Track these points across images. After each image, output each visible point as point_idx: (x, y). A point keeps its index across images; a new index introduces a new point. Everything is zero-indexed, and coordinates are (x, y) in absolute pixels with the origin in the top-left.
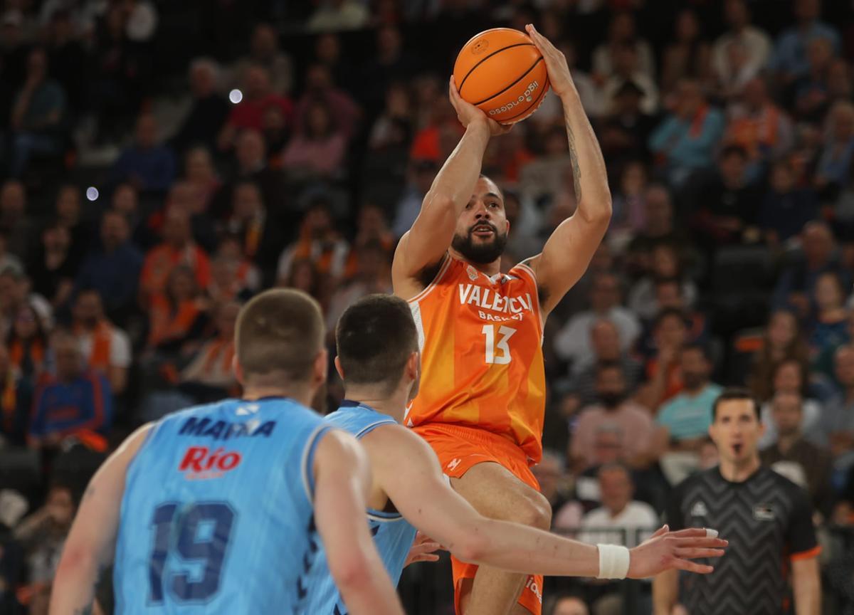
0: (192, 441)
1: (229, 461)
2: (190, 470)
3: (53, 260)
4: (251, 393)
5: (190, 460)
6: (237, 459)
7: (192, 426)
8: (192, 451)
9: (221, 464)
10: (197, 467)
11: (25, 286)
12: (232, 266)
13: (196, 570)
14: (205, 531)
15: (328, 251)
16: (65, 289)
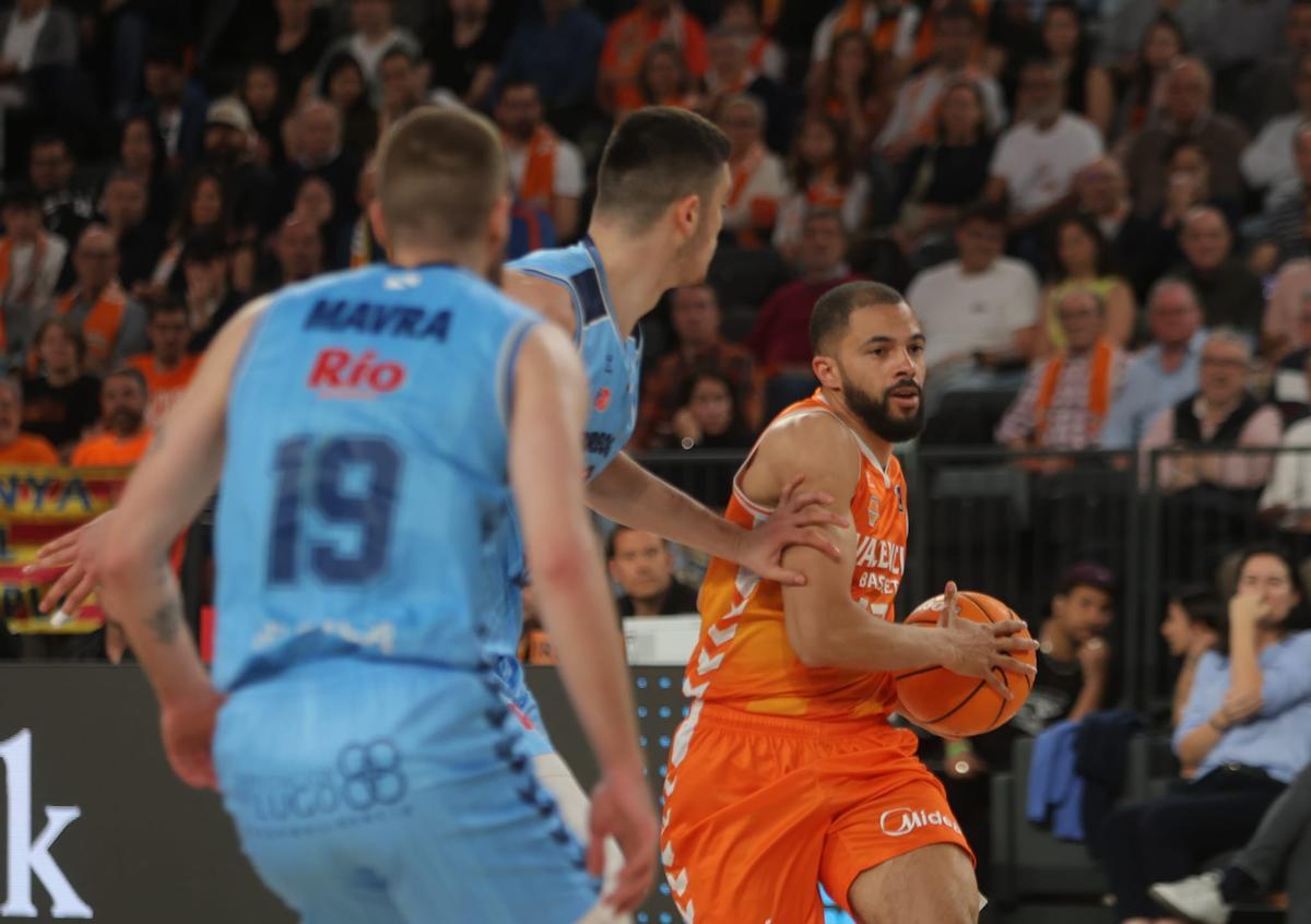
0: (324, 340)
1: (386, 376)
2: (324, 386)
3: (465, 35)
4: (405, 255)
5: (325, 371)
6: (398, 375)
7: (324, 314)
8: (325, 357)
9: (374, 378)
10: (334, 380)
11: (423, 72)
12: (742, 43)
13: (347, 539)
14: (355, 481)
15: (889, 18)
16: (484, 78)
